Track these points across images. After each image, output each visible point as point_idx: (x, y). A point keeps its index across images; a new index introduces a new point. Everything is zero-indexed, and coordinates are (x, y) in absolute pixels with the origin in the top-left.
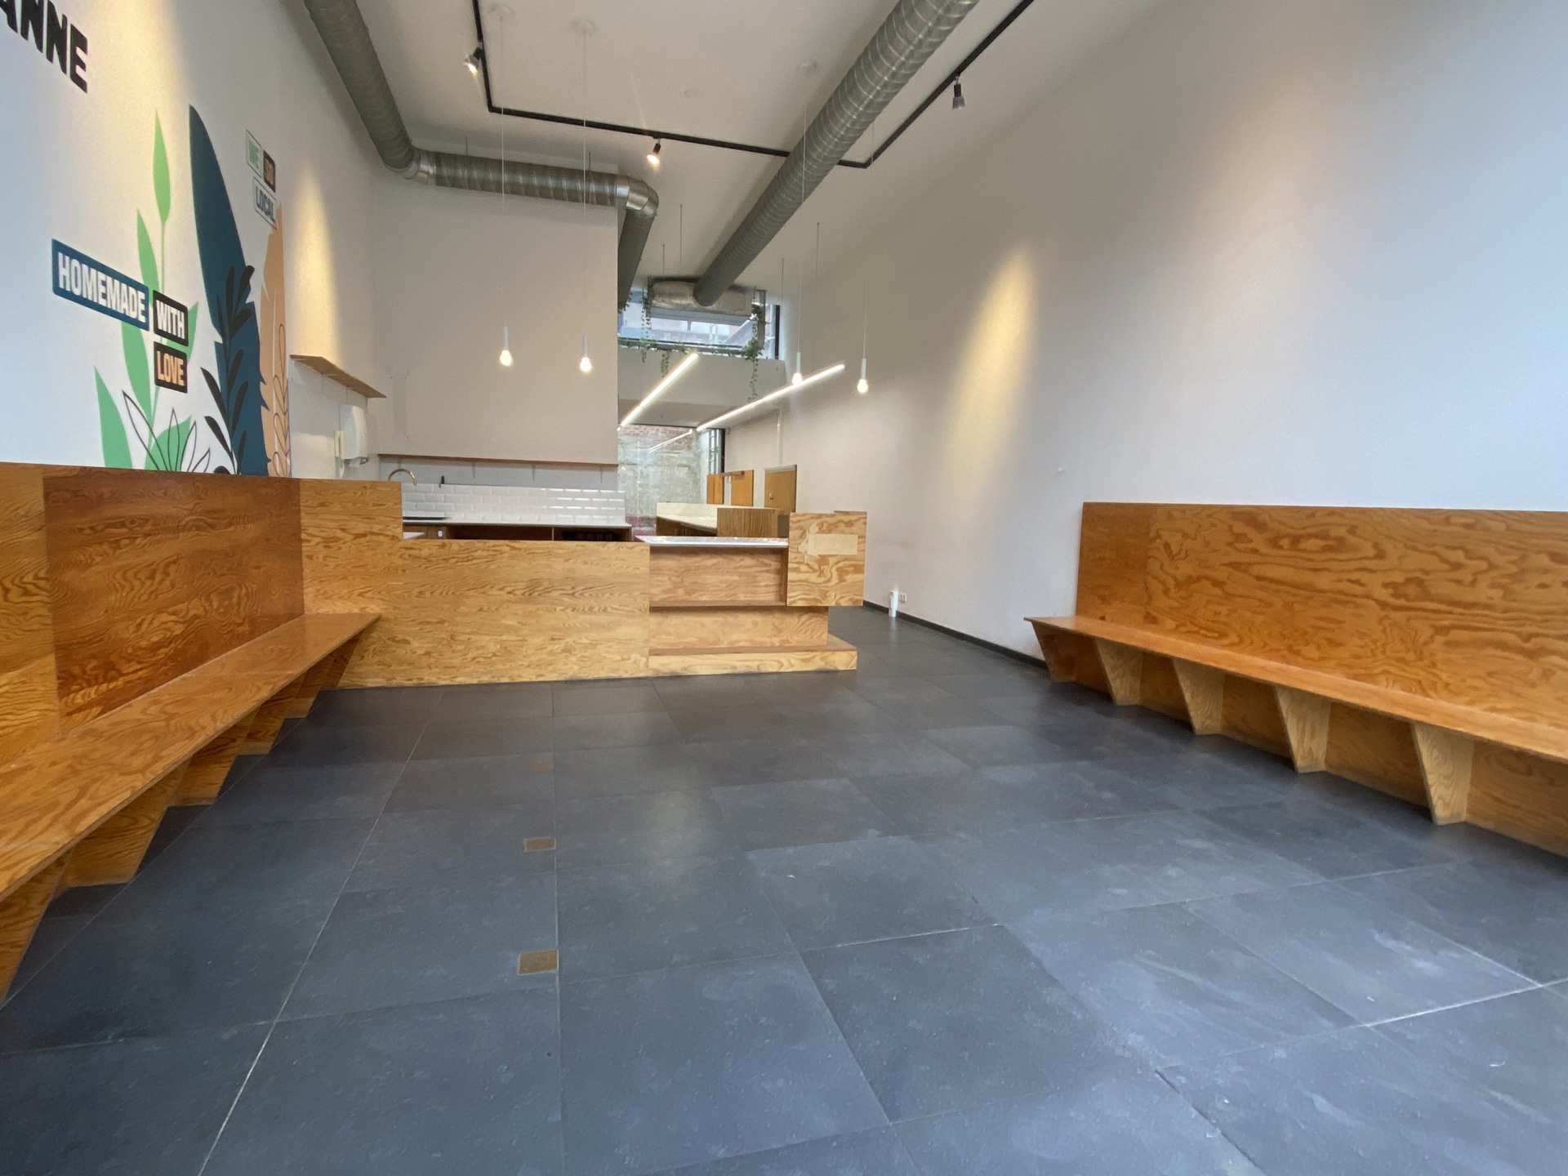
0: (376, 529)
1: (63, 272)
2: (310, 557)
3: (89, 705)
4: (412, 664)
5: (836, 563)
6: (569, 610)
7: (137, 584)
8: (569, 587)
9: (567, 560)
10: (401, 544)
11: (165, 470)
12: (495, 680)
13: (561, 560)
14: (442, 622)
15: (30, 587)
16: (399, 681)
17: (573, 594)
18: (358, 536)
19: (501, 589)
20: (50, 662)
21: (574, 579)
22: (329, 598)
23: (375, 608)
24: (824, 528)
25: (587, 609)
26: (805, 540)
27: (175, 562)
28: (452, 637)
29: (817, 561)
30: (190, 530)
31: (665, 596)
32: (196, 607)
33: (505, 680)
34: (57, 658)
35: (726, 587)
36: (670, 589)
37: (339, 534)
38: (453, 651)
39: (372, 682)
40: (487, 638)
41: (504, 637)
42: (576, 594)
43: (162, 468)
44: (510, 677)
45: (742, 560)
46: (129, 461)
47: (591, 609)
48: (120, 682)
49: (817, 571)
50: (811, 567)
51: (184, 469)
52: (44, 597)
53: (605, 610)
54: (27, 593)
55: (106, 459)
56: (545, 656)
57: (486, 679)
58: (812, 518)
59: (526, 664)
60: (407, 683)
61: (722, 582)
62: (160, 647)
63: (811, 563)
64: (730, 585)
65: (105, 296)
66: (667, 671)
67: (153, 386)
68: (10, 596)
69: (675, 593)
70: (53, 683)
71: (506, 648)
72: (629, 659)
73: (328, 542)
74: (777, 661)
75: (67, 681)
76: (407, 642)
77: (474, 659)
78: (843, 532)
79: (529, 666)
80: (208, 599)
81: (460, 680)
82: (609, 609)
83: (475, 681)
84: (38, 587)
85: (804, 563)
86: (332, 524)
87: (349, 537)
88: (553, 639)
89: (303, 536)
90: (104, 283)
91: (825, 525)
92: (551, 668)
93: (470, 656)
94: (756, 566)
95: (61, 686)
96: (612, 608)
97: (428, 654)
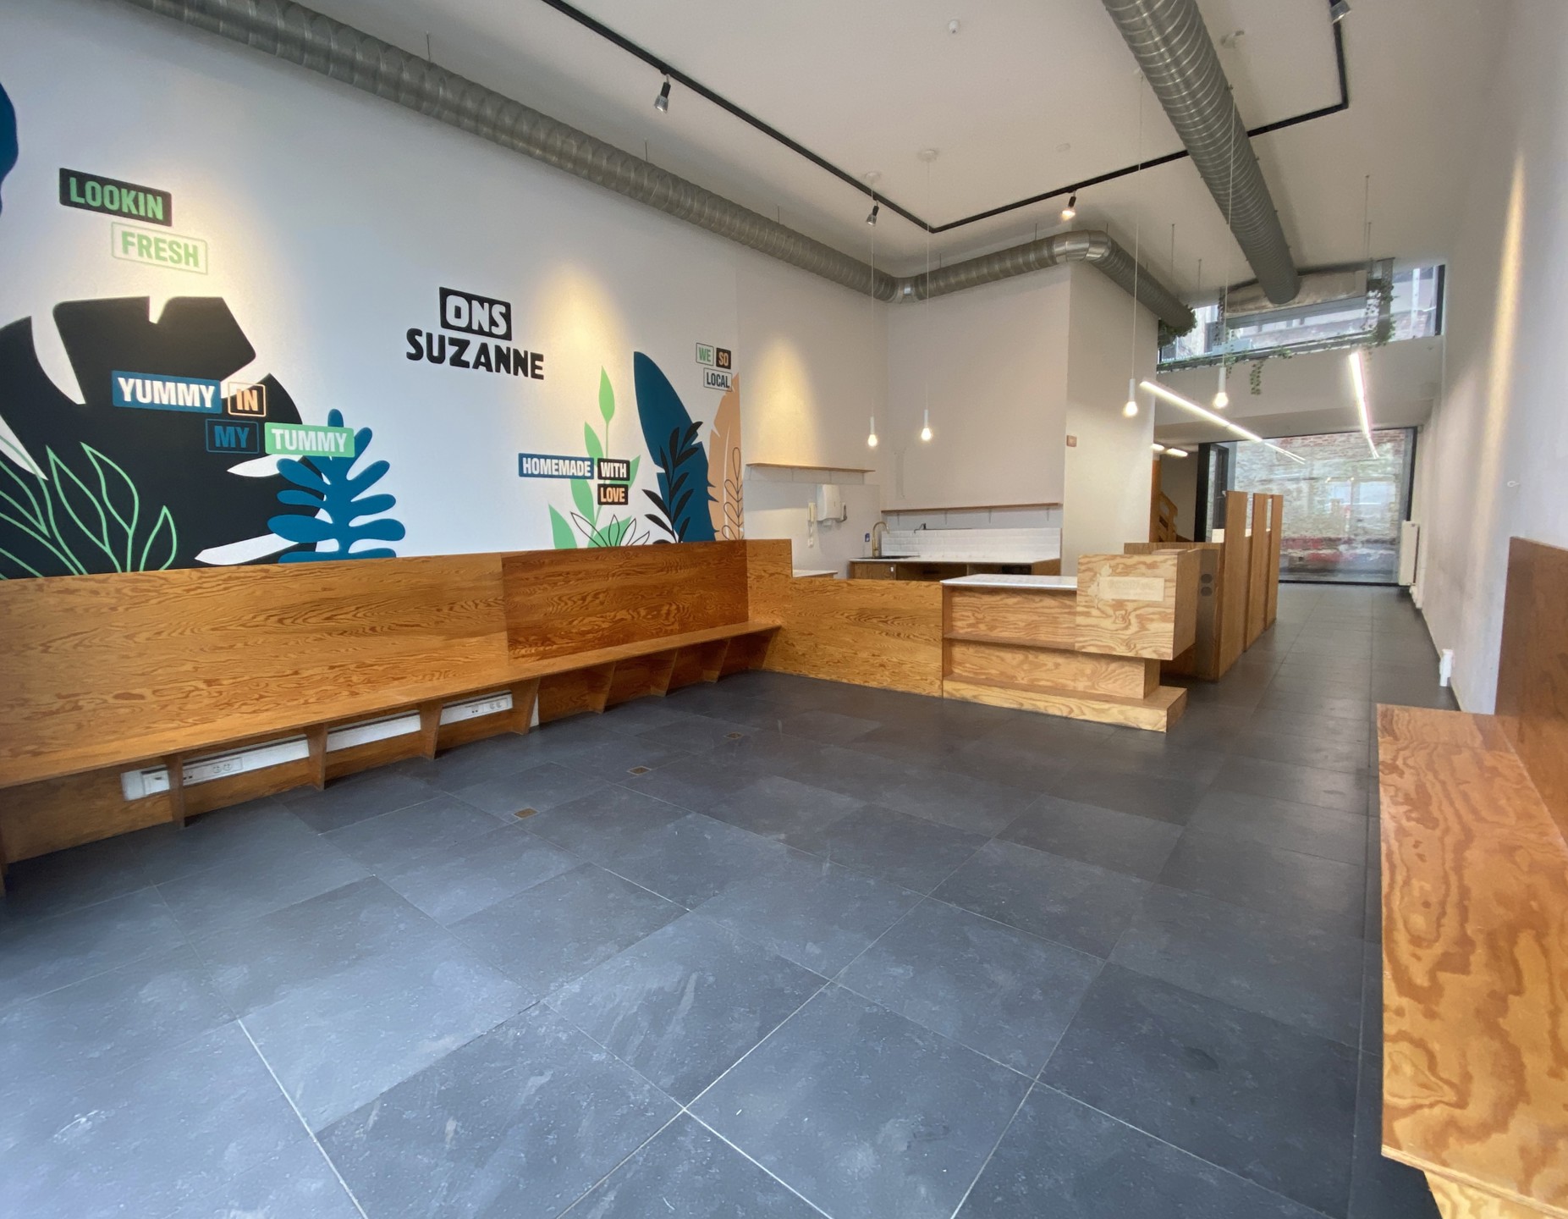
0: (779, 570)
1: (525, 466)
2: (751, 587)
3: (531, 655)
4: (795, 660)
5: (1135, 610)
6: (884, 634)
7: (570, 603)
8: (883, 616)
9: (883, 595)
10: (790, 581)
11: (605, 546)
12: (839, 680)
13: (878, 595)
14: (810, 634)
15: (492, 604)
16: (790, 671)
17: (886, 622)
18: (772, 575)
19: (842, 615)
20: (504, 635)
21: (887, 610)
22: (759, 613)
23: (778, 622)
24: (1119, 570)
25: (896, 634)
26: (1096, 584)
27: (604, 592)
28: (816, 645)
29: (1111, 606)
30: (619, 575)
31: (969, 630)
32: (622, 614)
33: (845, 681)
34: (508, 634)
35: (1026, 626)
36: (973, 624)
37: (763, 574)
38: (817, 656)
39: (779, 669)
40: (834, 648)
41: (844, 650)
42: (889, 622)
43: (603, 545)
44: (848, 679)
45: (1041, 601)
46: (576, 545)
47: (899, 635)
48: (555, 647)
49: (1111, 616)
50: (1103, 612)
51: (623, 544)
52: (501, 607)
53: (908, 637)
54: (489, 605)
55: (555, 544)
56: (868, 668)
57: (834, 677)
58: (1105, 559)
59: (857, 671)
60: (795, 673)
61: (1022, 621)
62: (589, 633)
63: (1103, 608)
64: (1030, 624)
65: (557, 470)
66: (958, 696)
67: (596, 505)
68: (479, 607)
69: (977, 627)
70: (505, 643)
71: (845, 657)
72: (926, 680)
73: (759, 578)
74: (1068, 706)
75: (513, 643)
76: (794, 646)
77: (827, 662)
78: (1143, 575)
79: (858, 673)
80: (635, 610)
81: (821, 676)
82: (911, 637)
83: (828, 678)
84: (496, 603)
85: (1094, 607)
86: (760, 568)
87: (767, 576)
88: (874, 655)
89: (748, 575)
90: (557, 464)
91: (1121, 566)
92: (872, 677)
93: (825, 660)
94: (1058, 607)
95: (509, 646)
96: (914, 636)
97: (804, 655)
